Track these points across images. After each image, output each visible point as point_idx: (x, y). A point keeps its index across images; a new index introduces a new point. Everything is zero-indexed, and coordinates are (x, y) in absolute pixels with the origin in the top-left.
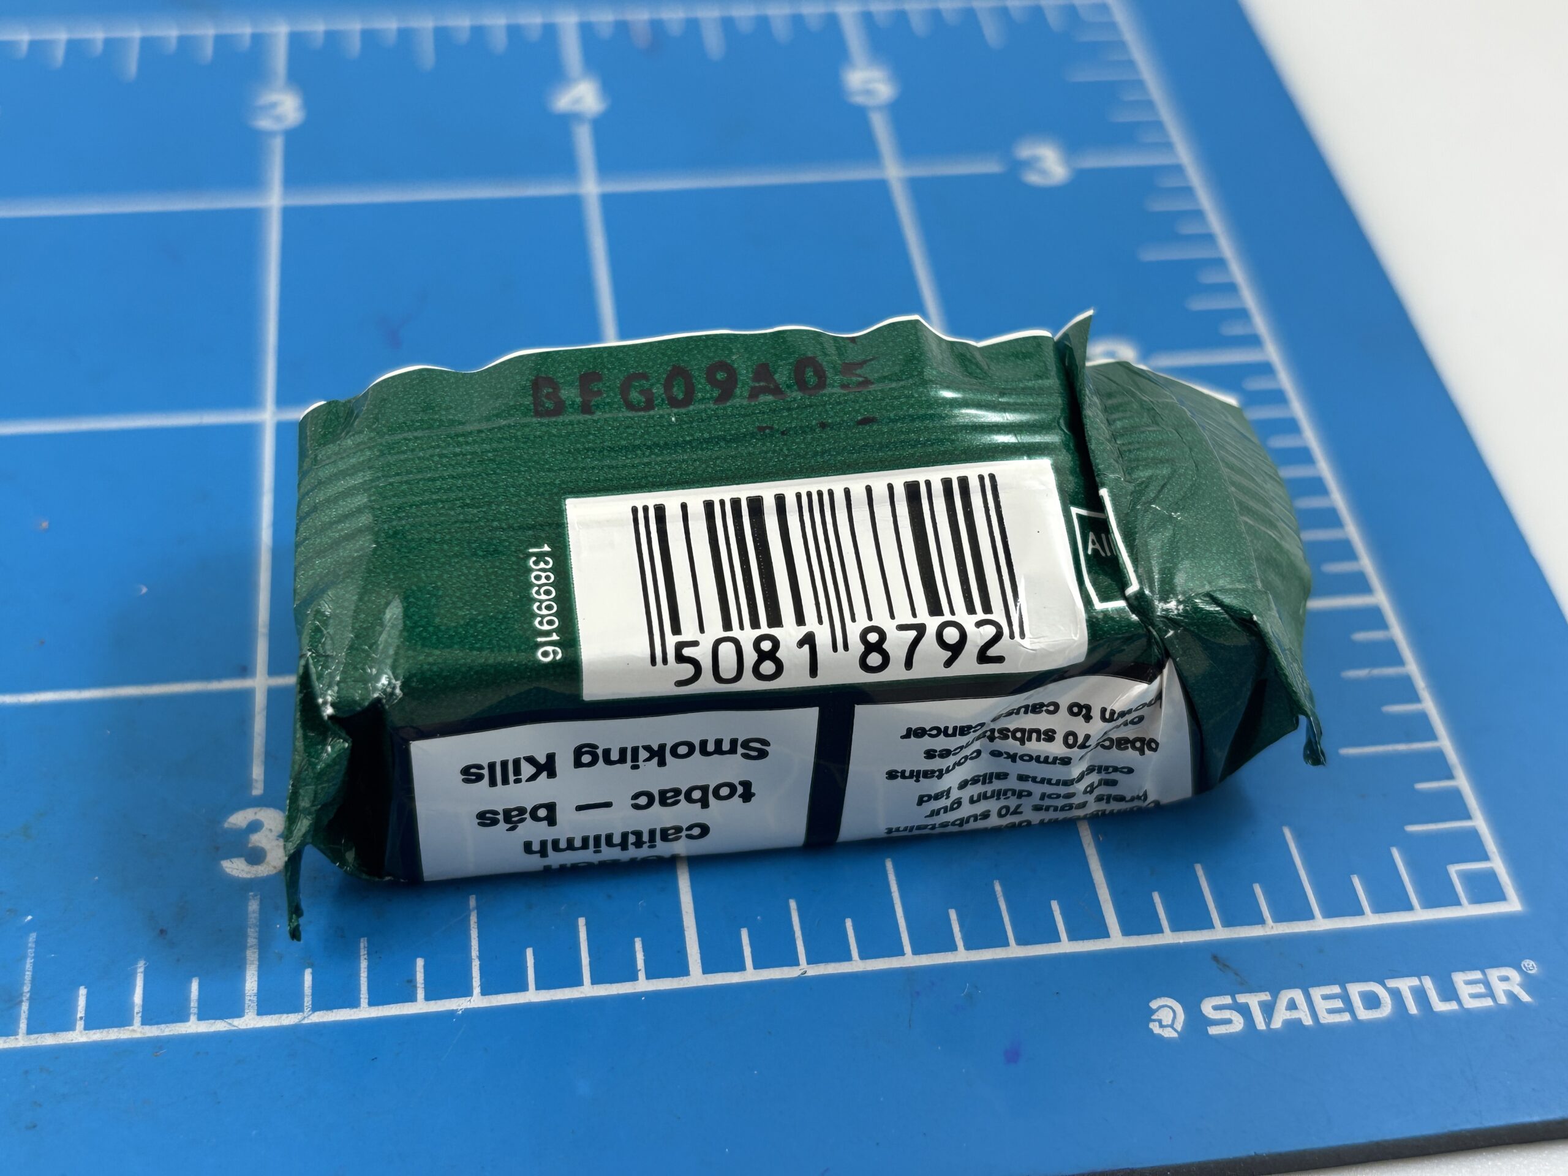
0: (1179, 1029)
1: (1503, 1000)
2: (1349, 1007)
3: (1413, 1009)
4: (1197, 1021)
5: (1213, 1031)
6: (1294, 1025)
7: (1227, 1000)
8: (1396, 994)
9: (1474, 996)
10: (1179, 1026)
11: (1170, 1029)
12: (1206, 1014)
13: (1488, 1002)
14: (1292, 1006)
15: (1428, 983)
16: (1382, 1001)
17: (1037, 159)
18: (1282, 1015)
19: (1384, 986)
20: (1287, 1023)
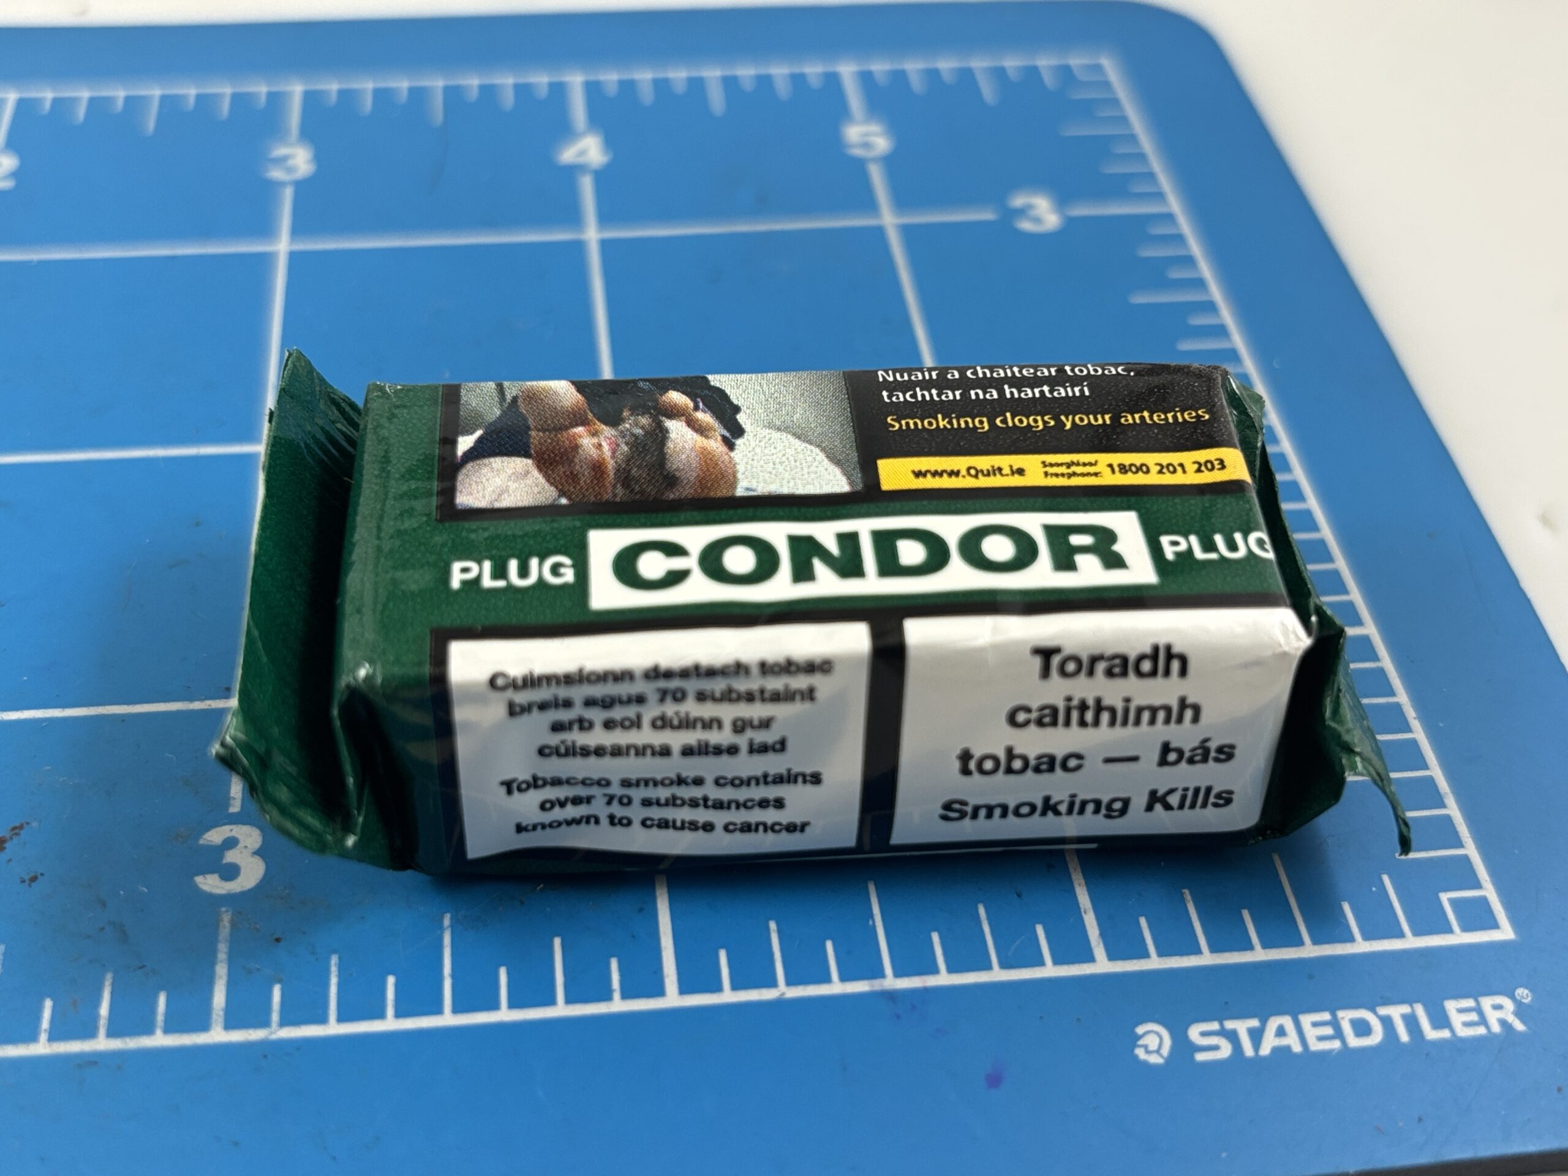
0: (1165, 1055)
1: (1496, 1028)
2: (1339, 1034)
3: (1404, 1036)
4: (1183, 1048)
5: (1200, 1057)
6: (1281, 1052)
7: (1215, 1026)
8: (1387, 1022)
9: (1467, 1024)
10: (1165, 1051)
11: (1155, 1054)
12: (1193, 1040)
13: (1481, 1031)
14: (1281, 1032)
15: (1420, 1011)
16: (1373, 1028)
17: (1030, 207)
18: (1269, 1043)
19: (1375, 1013)
20: (1276, 1050)
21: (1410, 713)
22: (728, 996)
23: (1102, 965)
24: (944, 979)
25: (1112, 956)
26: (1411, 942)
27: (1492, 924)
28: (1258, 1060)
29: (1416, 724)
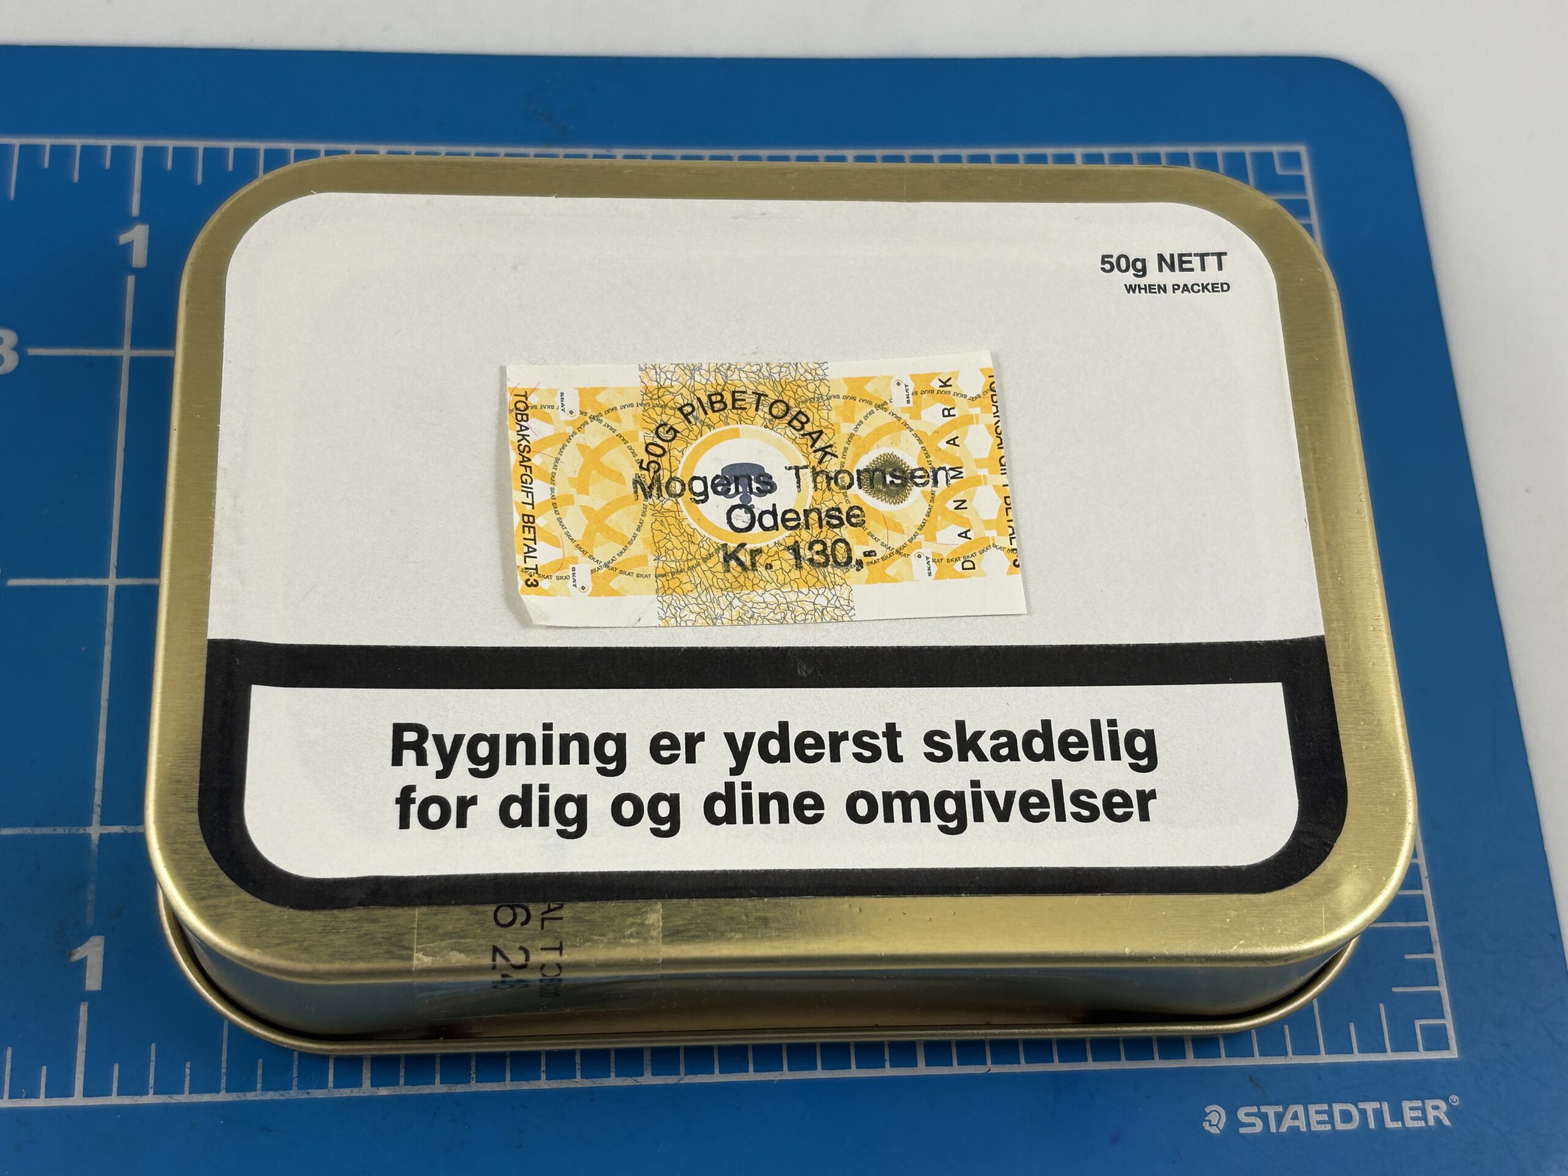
0: (1221, 1128)
1: (1432, 1122)
2: (1331, 1121)
3: (1372, 1125)
4: (1233, 1122)
5: (1242, 1130)
6: (1295, 1130)
7: (1254, 1109)
8: (1363, 1113)
9: (1413, 1119)
10: (1221, 1126)
11: (1215, 1127)
12: (1240, 1118)
13: (1422, 1124)
14: (1295, 1117)
15: (1385, 1106)
16: (1354, 1118)
18: (1287, 1123)
19: (1357, 1107)
20: (1290, 1128)
21: (1424, 872)
22: (956, 1069)
23: (1188, 1062)
24: (1090, 1065)
25: (1198, 1056)
26: (1391, 1056)
27: (1447, 1047)
28: (1279, 1135)
29: (1426, 883)
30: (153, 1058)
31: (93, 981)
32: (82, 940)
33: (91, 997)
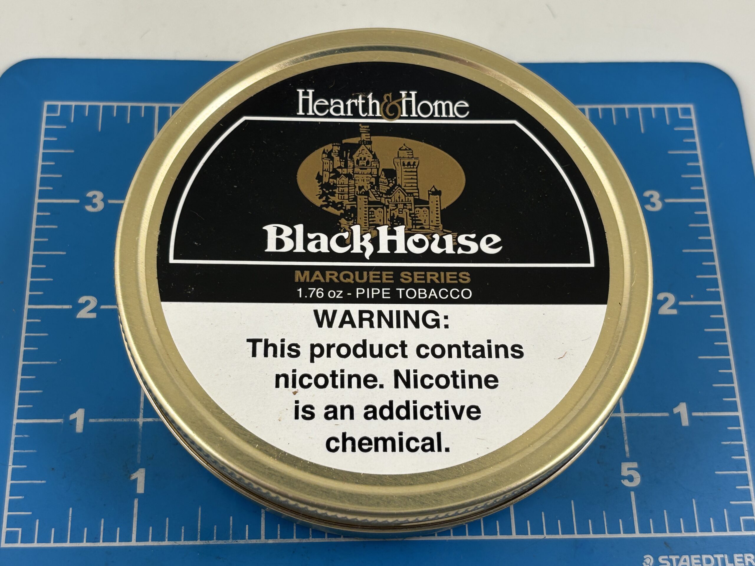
1: (747, 564)
2: (701, 562)
3: (720, 565)
4: (656, 563)
7: (666, 557)
8: (716, 559)
9: (739, 562)
10: (651, 564)
11: (648, 565)
12: (659, 561)
13: (742, 565)
14: (685, 561)
15: (726, 557)
17: (652, 196)
18: (681, 563)
19: (713, 556)
21: (746, 448)
22: (530, 537)
23: (637, 535)
24: (591, 536)
25: (641, 532)
26: (729, 533)
29: (746, 453)
30: (167, 524)
31: (140, 489)
32: (135, 470)
33: (139, 496)
